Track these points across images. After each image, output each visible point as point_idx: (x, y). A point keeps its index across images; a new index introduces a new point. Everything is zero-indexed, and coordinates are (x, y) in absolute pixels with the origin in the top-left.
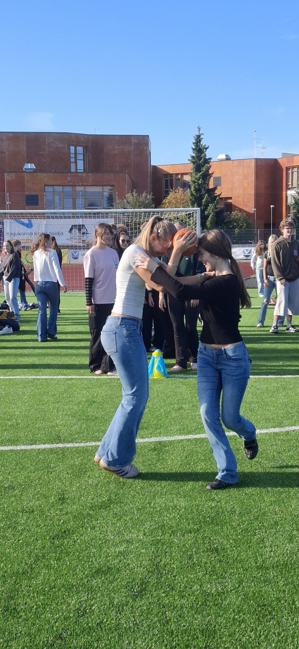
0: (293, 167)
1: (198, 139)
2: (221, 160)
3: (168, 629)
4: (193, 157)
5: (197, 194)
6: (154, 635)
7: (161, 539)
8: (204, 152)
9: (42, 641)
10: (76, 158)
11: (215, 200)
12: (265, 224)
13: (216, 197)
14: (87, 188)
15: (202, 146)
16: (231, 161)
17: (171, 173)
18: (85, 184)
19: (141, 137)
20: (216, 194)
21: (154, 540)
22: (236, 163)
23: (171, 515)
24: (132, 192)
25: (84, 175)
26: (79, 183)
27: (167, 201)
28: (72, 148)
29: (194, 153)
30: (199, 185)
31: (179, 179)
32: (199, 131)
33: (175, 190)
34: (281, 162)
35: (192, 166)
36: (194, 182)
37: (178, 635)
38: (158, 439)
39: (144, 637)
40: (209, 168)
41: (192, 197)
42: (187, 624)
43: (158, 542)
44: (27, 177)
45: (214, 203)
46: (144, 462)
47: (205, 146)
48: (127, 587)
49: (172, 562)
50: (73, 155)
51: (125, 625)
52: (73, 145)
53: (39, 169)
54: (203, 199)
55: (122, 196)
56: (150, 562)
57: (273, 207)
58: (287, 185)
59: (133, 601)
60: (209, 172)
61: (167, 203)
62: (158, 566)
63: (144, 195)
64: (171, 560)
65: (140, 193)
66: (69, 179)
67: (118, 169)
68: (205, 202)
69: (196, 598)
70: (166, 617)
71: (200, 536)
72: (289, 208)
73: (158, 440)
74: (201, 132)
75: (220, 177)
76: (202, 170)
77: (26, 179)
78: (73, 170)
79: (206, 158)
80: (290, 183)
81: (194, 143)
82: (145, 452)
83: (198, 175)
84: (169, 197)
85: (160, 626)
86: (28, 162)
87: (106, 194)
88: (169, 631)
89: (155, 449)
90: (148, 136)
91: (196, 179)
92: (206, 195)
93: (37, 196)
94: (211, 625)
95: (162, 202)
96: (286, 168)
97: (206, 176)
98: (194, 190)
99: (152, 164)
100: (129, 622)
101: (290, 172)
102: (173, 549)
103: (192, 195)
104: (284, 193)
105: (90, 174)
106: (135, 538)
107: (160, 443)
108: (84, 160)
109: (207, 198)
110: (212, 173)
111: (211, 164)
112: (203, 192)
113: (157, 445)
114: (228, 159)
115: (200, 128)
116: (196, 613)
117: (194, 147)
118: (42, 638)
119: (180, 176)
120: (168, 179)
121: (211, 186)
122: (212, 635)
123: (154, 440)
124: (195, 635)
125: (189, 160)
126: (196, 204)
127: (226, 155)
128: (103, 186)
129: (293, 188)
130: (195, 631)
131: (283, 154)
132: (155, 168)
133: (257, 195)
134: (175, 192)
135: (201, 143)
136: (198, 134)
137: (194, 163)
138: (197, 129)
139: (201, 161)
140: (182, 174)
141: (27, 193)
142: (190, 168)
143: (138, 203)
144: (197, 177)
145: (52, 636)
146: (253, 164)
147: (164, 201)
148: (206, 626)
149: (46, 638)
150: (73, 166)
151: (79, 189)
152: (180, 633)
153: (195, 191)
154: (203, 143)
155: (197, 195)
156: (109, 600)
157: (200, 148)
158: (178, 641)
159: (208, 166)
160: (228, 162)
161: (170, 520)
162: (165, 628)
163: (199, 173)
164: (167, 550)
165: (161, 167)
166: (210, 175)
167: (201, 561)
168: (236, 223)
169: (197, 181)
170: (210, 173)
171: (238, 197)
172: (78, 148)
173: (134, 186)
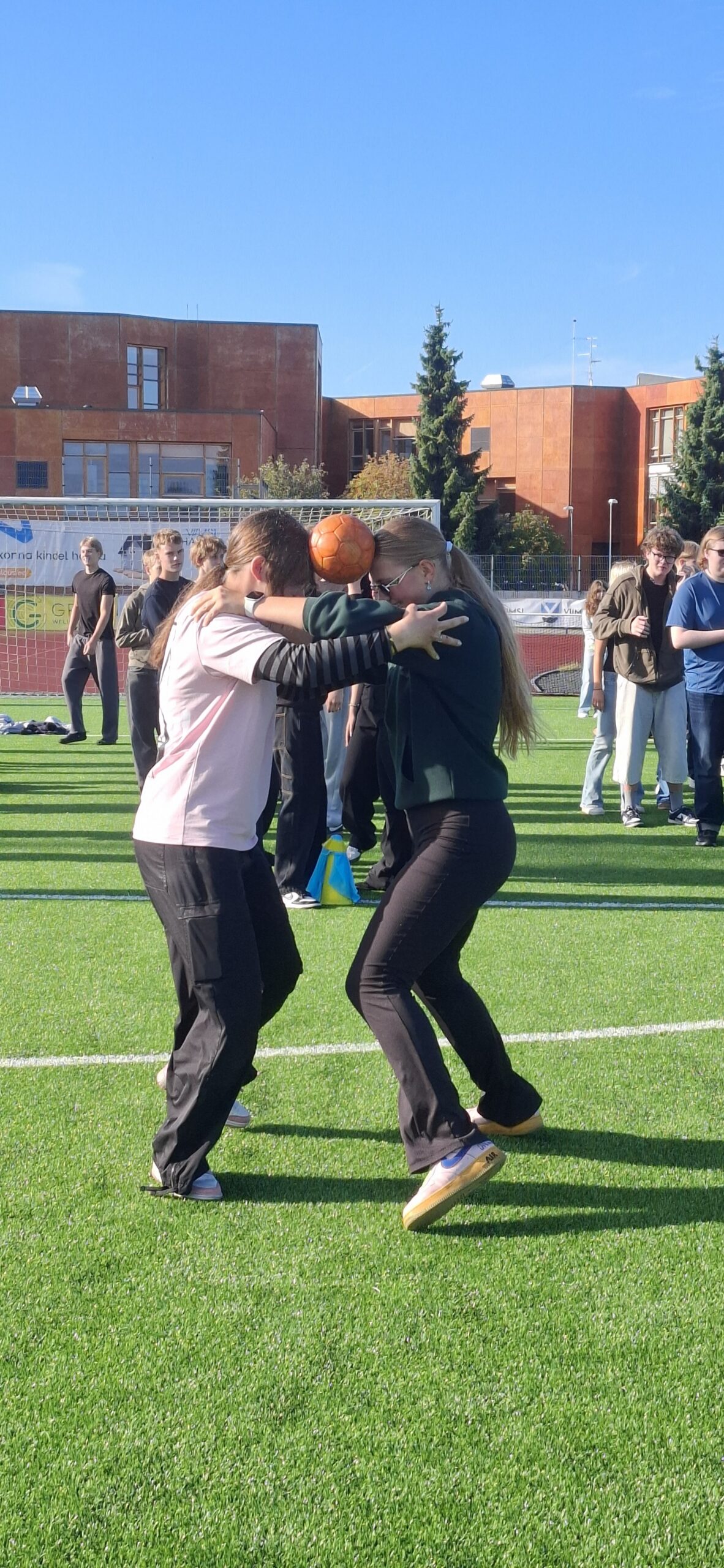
0: (665, 409)
1: (437, 336)
2: (491, 389)
3: (358, 1500)
4: (423, 379)
5: (431, 467)
6: (323, 1513)
7: (341, 1287)
8: (450, 367)
9: (51, 1525)
10: (139, 375)
11: (475, 483)
12: (594, 545)
13: (478, 476)
14: (164, 447)
15: (445, 353)
16: (515, 392)
17: (371, 416)
18: (160, 439)
19: (298, 329)
20: (477, 468)
21: (325, 1287)
22: (526, 396)
23: (365, 1228)
24: (273, 461)
25: (160, 416)
26: (146, 437)
27: (359, 483)
28: (132, 352)
29: (425, 368)
30: (437, 446)
31: (388, 432)
32: (439, 316)
33: (377, 458)
34: (635, 396)
35: (419, 400)
36: (426, 439)
37: (382, 1516)
38: (334, 1049)
39: (299, 1519)
40: (460, 407)
41: (419, 475)
42: (406, 1489)
43: (334, 1294)
44: (20, 419)
45: (474, 490)
46: (299, 1103)
47: (453, 352)
48: (258, 1398)
49: (369, 1341)
50: (132, 370)
51: (253, 1489)
52: (133, 345)
53: (52, 401)
54: (446, 479)
55: (250, 470)
56: (314, 1340)
57: (613, 504)
58: (649, 452)
59: (273, 1431)
60: (460, 415)
61: (359, 489)
62: (335, 1349)
63: (304, 467)
64: (365, 1337)
65: (293, 462)
66: (122, 425)
67: (241, 403)
68: (450, 487)
69: (427, 1428)
70: (353, 1472)
71: (437, 1281)
72: (654, 506)
73: (334, 1051)
74: (444, 320)
75: (489, 428)
76: (446, 412)
77: (18, 424)
78: (132, 404)
79: (455, 383)
80: (656, 447)
81: (426, 346)
82: (303, 1079)
83: (436, 421)
84: (363, 475)
85: (340, 1491)
86: (24, 384)
87: (212, 464)
88: (360, 1505)
89: (327, 1073)
90: (316, 326)
91: (430, 431)
92: (454, 471)
93: (43, 466)
94: (463, 1491)
95: (347, 487)
96: (648, 410)
97: (454, 425)
98: (424, 458)
99: (323, 395)
100: (263, 1482)
101: (657, 419)
102: (372, 1310)
103: (420, 469)
104: (642, 470)
105: (173, 416)
106: (279, 1283)
107: (340, 1057)
108: (159, 381)
109: (455, 477)
110: (470, 419)
111: (466, 395)
112: (447, 464)
113: (333, 1063)
114: (507, 385)
115: (440, 311)
116: (426, 1461)
117: (426, 356)
118: (52, 1517)
119: (390, 425)
120: (363, 430)
121: (466, 450)
122: (466, 1515)
123: (323, 1051)
124: (424, 1514)
125: (414, 386)
126: (428, 492)
127: (505, 378)
128: (204, 443)
129: (662, 459)
130: (424, 1505)
131: (640, 377)
132: (331, 403)
133: (577, 474)
134: (379, 463)
135: (444, 345)
136: (437, 324)
137: (425, 393)
138: (435, 313)
139: (442, 390)
140: (397, 420)
141: (19, 458)
142: (416, 404)
143: (289, 488)
144: (432, 428)
145: (76, 1512)
146: (568, 399)
147: (351, 483)
148: (450, 1493)
149: (62, 1516)
150: (132, 394)
151: (146, 449)
152: (387, 1510)
153: (426, 462)
154: (448, 345)
155: (431, 469)
156: (215, 1427)
157: (441, 359)
158: (383, 1530)
159: (460, 400)
160: (507, 393)
161: (365, 1241)
162: (352, 1498)
163: (437, 418)
164: (356, 1313)
165: (345, 402)
166: (464, 424)
167: (439, 1340)
168: (526, 539)
169: (431, 437)
170: (463, 418)
171: (531, 477)
172: (147, 352)
173: (281, 446)
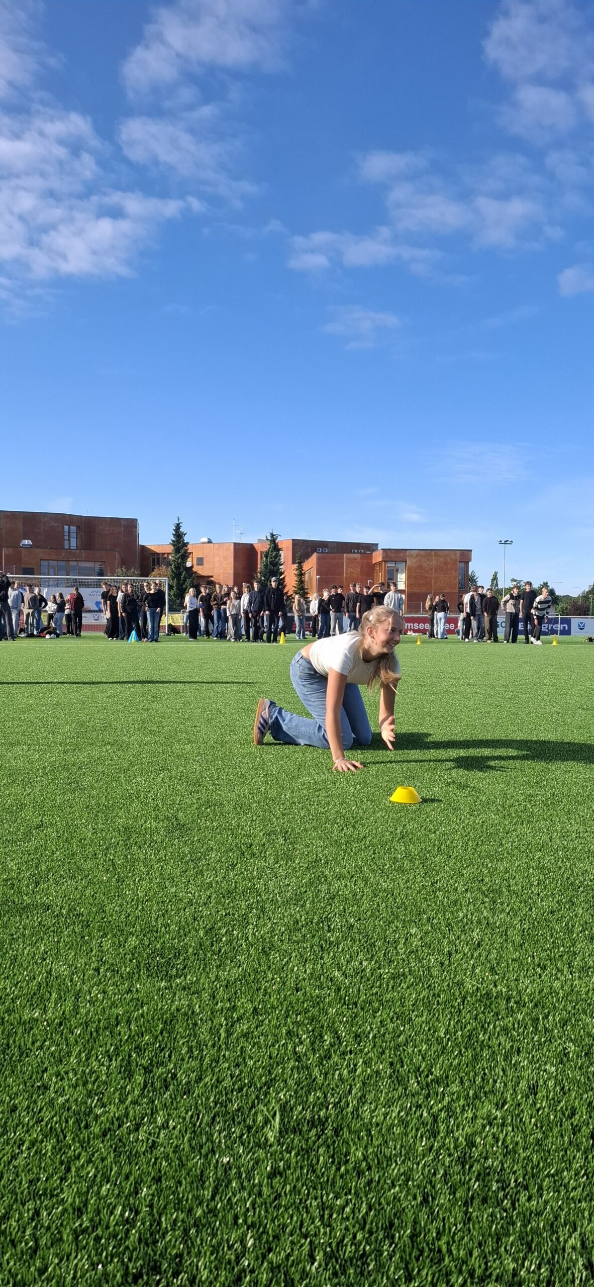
1: (178, 526)
2: (203, 543)
4: (173, 541)
8: (183, 537)
10: (69, 536)
14: (80, 563)
15: (181, 532)
16: (212, 544)
17: (159, 552)
18: (78, 560)
19: (130, 520)
22: (217, 546)
24: (121, 568)
25: (77, 551)
26: (72, 559)
28: (66, 527)
29: (174, 537)
30: (178, 564)
31: (165, 558)
33: (159, 566)
34: (256, 548)
35: (173, 548)
36: (174, 561)
40: (186, 551)
44: (24, 550)
45: (191, 578)
47: (184, 532)
50: (66, 534)
52: (67, 525)
53: (36, 545)
54: (182, 575)
55: (112, 569)
63: (132, 568)
65: (129, 566)
66: (63, 555)
67: (109, 547)
68: (183, 578)
74: (180, 521)
75: (202, 558)
76: (181, 552)
77: (23, 552)
78: (66, 547)
79: (184, 543)
83: (178, 555)
84: (154, 572)
86: (25, 539)
87: (97, 569)
90: (137, 520)
91: (176, 558)
92: (184, 572)
93: (33, 569)
96: (260, 553)
97: (185, 556)
98: (174, 568)
99: (140, 544)
103: (172, 571)
105: (82, 551)
108: (77, 538)
109: (185, 574)
112: (182, 570)
114: (210, 542)
115: (179, 518)
117: (174, 533)
120: (155, 556)
121: (189, 565)
125: (170, 543)
126: (175, 579)
127: (209, 539)
128: (94, 562)
131: (258, 540)
132: (143, 546)
133: (235, 575)
134: (159, 568)
136: (178, 523)
137: (174, 545)
139: (180, 545)
140: (166, 554)
141: (23, 566)
142: (171, 549)
146: (232, 548)
150: (66, 543)
151: (72, 564)
155: (177, 571)
157: (179, 534)
160: (210, 545)
165: (149, 547)
166: (188, 556)
172: (71, 527)
173: (123, 563)
